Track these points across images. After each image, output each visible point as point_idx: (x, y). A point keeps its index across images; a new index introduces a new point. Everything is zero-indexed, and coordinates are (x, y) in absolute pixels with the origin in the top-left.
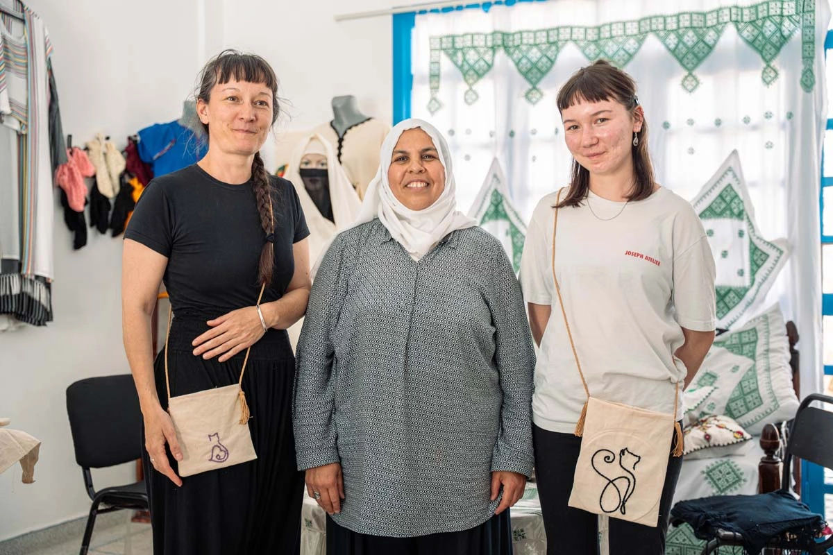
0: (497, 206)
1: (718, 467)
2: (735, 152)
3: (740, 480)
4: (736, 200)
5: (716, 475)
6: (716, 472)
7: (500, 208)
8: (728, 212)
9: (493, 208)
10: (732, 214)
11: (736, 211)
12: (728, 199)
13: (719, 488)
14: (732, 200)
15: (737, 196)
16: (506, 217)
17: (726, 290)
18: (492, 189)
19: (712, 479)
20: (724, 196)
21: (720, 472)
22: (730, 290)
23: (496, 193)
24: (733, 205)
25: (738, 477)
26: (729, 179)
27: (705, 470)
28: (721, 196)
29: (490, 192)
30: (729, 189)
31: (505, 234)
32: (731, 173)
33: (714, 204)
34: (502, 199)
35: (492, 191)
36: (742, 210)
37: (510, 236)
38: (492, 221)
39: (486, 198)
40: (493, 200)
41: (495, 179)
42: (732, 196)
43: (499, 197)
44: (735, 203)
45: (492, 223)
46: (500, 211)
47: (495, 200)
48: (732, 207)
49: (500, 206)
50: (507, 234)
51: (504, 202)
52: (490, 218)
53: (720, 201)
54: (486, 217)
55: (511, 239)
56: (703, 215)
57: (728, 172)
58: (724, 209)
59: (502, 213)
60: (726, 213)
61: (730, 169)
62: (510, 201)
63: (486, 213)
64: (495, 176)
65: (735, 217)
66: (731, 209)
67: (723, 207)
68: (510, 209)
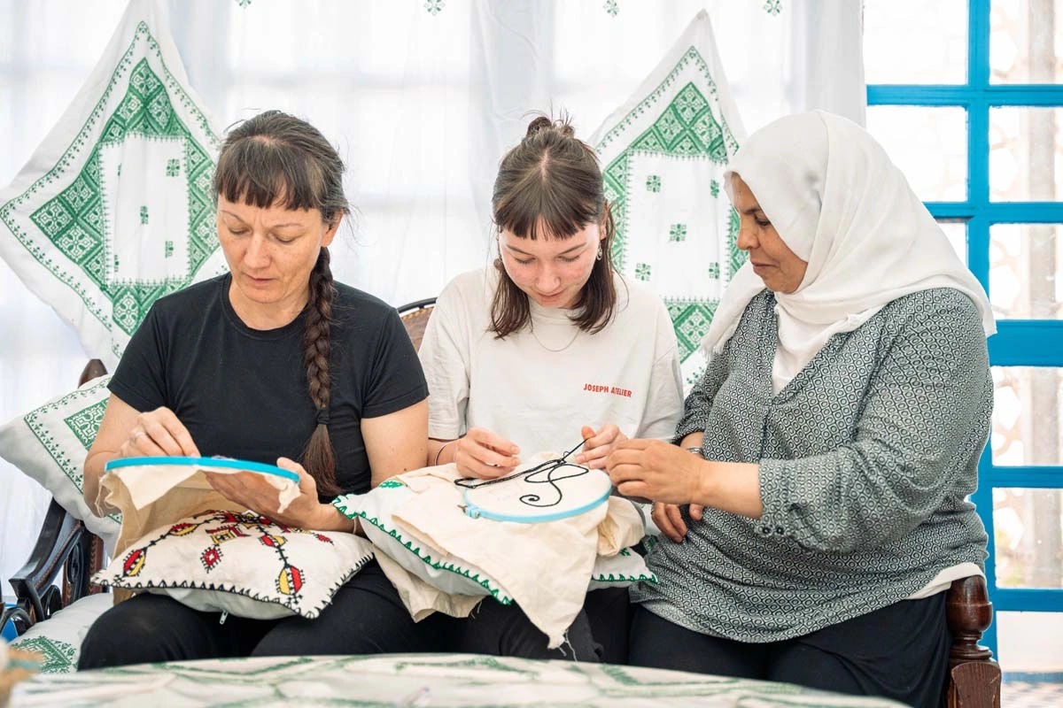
0: (146, 102)
2: (702, 16)
4: (705, 117)
7: (155, 108)
8: (686, 144)
9: (136, 105)
10: (696, 146)
11: (705, 139)
12: (687, 115)
14: (694, 121)
15: (707, 108)
16: (172, 126)
17: (683, 308)
18: (136, 60)
20: (680, 108)
22: (691, 309)
23: (144, 69)
24: (700, 127)
26: (691, 73)
28: (673, 106)
29: (130, 68)
30: (689, 95)
31: (166, 171)
32: (695, 60)
33: (663, 122)
34: (161, 87)
35: (134, 65)
36: (716, 140)
37: (182, 175)
38: (132, 136)
39: (117, 79)
40: (136, 85)
41: (143, 37)
42: (697, 109)
43: (151, 80)
44: (704, 123)
45: (133, 140)
46: (159, 114)
47: (142, 86)
48: (698, 132)
49: (154, 104)
50: (172, 170)
51: (171, 91)
52: (125, 129)
53: (672, 117)
54: (115, 128)
55: (187, 182)
56: (642, 143)
57: (689, 59)
58: (678, 135)
59: (162, 120)
60: (683, 144)
61: (692, 53)
62: (189, 90)
63: (115, 114)
64: (143, 28)
65: (703, 152)
66: (695, 135)
67: (676, 132)
68: (190, 108)
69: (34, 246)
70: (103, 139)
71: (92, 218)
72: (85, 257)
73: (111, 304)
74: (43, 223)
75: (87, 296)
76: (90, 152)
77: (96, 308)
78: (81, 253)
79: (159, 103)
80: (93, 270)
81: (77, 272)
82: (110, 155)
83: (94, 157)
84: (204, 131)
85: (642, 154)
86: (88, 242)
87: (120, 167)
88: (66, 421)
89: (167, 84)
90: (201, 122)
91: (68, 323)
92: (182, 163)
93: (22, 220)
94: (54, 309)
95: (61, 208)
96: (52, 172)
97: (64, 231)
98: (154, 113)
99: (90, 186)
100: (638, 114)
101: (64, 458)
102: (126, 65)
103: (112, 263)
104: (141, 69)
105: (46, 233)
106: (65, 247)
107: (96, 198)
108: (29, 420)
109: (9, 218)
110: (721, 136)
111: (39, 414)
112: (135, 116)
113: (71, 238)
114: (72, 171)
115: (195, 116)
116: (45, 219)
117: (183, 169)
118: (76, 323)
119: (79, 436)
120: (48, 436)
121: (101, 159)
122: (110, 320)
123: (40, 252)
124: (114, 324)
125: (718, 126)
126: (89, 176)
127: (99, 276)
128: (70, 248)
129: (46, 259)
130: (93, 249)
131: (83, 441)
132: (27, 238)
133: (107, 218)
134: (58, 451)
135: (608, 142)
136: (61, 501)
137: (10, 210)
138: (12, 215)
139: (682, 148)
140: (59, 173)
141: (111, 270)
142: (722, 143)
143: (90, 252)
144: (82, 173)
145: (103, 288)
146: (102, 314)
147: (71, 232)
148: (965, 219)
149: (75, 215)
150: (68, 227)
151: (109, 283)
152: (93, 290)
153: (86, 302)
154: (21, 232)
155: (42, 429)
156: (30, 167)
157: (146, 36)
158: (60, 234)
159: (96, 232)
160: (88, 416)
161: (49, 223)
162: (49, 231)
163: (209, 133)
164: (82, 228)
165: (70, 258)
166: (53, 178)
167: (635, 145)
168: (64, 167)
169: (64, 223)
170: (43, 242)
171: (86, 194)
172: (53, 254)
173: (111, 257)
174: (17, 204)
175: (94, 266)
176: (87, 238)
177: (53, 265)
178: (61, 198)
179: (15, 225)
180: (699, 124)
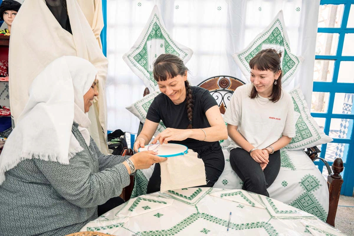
0: (156, 31)
1: (307, 179)
2: (281, 11)
3: (318, 185)
4: (280, 36)
5: (306, 183)
6: (306, 182)
7: (158, 32)
8: (275, 41)
9: (154, 32)
10: (277, 42)
11: (279, 41)
12: (275, 35)
13: (308, 190)
14: (277, 36)
15: (280, 33)
16: (161, 37)
18: (154, 22)
19: (304, 185)
20: (274, 33)
21: (308, 181)
23: (156, 24)
24: (278, 38)
25: (317, 184)
26: (277, 25)
27: (301, 181)
28: (272, 33)
29: (153, 24)
30: (276, 30)
31: (160, 46)
32: (278, 22)
33: (270, 37)
34: (159, 28)
35: (154, 23)
36: (282, 41)
37: (164, 48)
38: (153, 39)
39: (150, 26)
40: (154, 28)
41: (155, 17)
42: (278, 34)
43: (157, 26)
44: (279, 37)
45: (153, 40)
46: (159, 34)
47: (155, 28)
48: (278, 39)
49: (158, 31)
50: (161, 46)
51: (161, 29)
52: (152, 38)
53: (272, 35)
54: (150, 37)
55: (165, 49)
56: (265, 42)
57: (277, 22)
58: (273, 39)
59: (159, 35)
60: (274, 41)
61: (278, 20)
62: (166, 29)
63: (150, 34)
64: (156, 15)
65: (279, 44)
66: (277, 40)
67: (272, 38)
68: (165, 33)
69: (134, 64)
70: (147, 40)
71: (145, 57)
72: (144, 65)
73: (149, 75)
74: (136, 59)
75: (145, 73)
76: (145, 43)
77: (146, 76)
78: (143, 64)
79: (159, 31)
80: (146, 68)
81: (142, 68)
82: (149, 43)
83: (146, 44)
84: (168, 38)
85: (265, 44)
86: (145, 62)
87: (151, 46)
88: (142, 106)
89: (161, 28)
90: (168, 36)
91: (141, 79)
92: (164, 45)
93: (132, 58)
94: (138, 77)
95: (139, 56)
96: (137, 48)
97: (140, 60)
98: (158, 33)
99: (145, 50)
100: (265, 35)
101: (142, 114)
102: (152, 23)
103: (149, 66)
104: (155, 24)
105: (136, 61)
106: (140, 63)
107: (146, 53)
108: (135, 105)
109: (129, 58)
110: (283, 40)
111: (137, 104)
112: (154, 35)
113: (141, 61)
114: (141, 48)
115: (166, 35)
116: (136, 58)
117: (164, 46)
118: (143, 79)
119: (145, 109)
120: (139, 109)
121: (147, 44)
122: (149, 78)
123: (135, 65)
124: (150, 80)
125: (282, 38)
126: (145, 48)
127: (147, 69)
128: (141, 63)
129: (137, 66)
130: (146, 63)
131: (146, 110)
132: (133, 62)
133: (148, 57)
134: (141, 112)
135: (257, 41)
136: (142, 122)
137: (130, 56)
138: (130, 57)
139: (274, 42)
140: (139, 48)
141: (149, 68)
142: (283, 41)
143: (145, 64)
144: (143, 48)
145: (148, 71)
146: (148, 77)
147: (141, 60)
148: (335, 60)
149: (142, 57)
150: (141, 59)
151: (149, 70)
152: (146, 72)
153: (145, 75)
154: (132, 61)
155: (138, 107)
156: (133, 47)
157: (156, 17)
158: (139, 61)
159: (146, 60)
160: (146, 105)
161: (137, 59)
162: (137, 60)
163: (169, 38)
164: (144, 59)
165: (141, 65)
166: (138, 49)
167: (263, 42)
168: (140, 47)
169: (140, 58)
170: (136, 63)
171: (144, 52)
172: (138, 65)
173: (149, 65)
174: (131, 55)
175: (146, 67)
176: (145, 61)
177: (138, 67)
178: (139, 54)
179: (130, 59)
180: (278, 37)
